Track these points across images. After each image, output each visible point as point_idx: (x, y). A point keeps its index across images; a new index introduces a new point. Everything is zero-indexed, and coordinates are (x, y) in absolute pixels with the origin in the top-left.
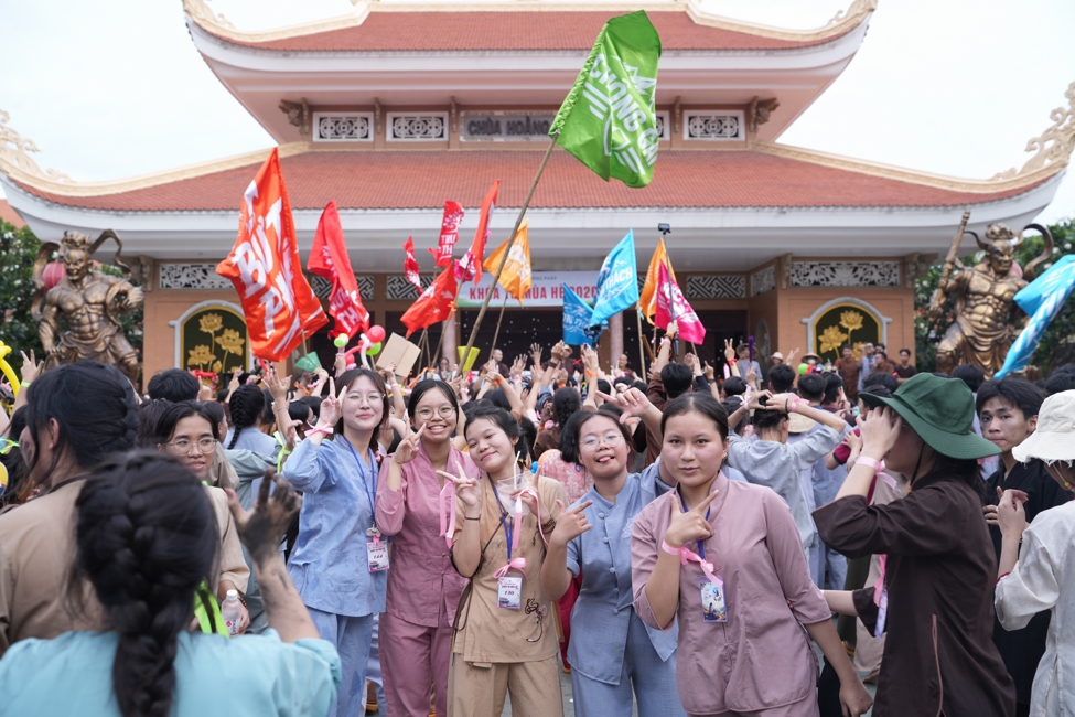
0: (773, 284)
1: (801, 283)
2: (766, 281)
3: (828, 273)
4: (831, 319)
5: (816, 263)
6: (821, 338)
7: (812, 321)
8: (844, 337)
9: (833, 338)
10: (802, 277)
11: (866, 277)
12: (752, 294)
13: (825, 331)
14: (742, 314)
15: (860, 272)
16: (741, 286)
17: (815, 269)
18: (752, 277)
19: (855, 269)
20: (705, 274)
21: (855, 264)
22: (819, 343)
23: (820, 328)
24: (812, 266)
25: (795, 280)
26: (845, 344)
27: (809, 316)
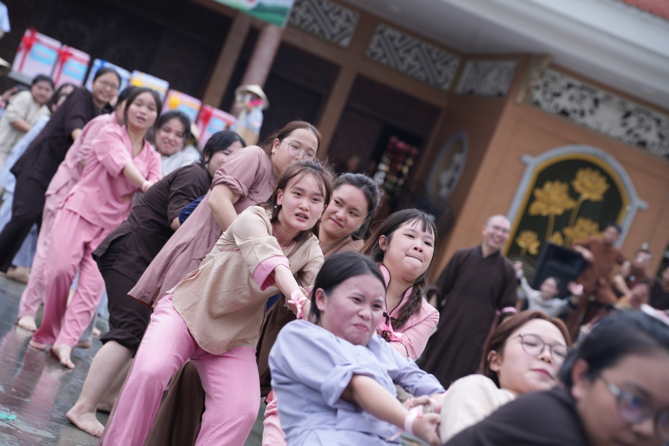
0: (504, 88)
1: (545, 105)
2: (492, 81)
3: (587, 104)
4: (562, 172)
5: (577, 83)
6: (538, 193)
7: (535, 163)
8: (571, 204)
9: (554, 199)
10: (548, 96)
11: (640, 131)
12: (460, 89)
13: (548, 186)
14: (434, 111)
15: (632, 122)
16: (449, 72)
17: (572, 91)
18: (469, 66)
19: (628, 115)
20: (406, 31)
21: (631, 106)
22: (532, 199)
23: (543, 178)
24: (570, 86)
25: (538, 96)
26: (567, 213)
27: (534, 154)
